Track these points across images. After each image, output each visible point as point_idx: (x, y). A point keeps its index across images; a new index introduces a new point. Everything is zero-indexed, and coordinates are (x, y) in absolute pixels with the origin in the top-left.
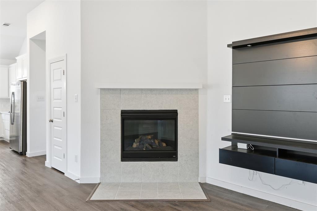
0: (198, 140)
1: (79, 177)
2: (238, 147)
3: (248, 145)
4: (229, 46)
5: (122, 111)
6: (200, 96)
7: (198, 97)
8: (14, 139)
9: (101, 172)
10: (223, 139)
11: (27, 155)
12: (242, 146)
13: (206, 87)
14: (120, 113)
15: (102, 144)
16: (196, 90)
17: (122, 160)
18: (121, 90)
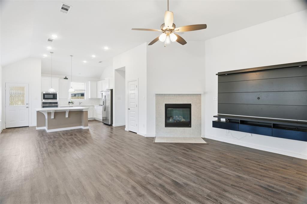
0: (201, 118)
1: (146, 134)
2: (221, 120)
3: (226, 119)
4: (216, 74)
5: (165, 104)
6: (202, 97)
7: (201, 98)
8: (104, 119)
9: (156, 132)
10: (214, 117)
11: (113, 126)
12: (223, 120)
13: (205, 93)
14: (164, 105)
15: (156, 119)
16: (200, 94)
17: (165, 127)
18: (165, 94)
